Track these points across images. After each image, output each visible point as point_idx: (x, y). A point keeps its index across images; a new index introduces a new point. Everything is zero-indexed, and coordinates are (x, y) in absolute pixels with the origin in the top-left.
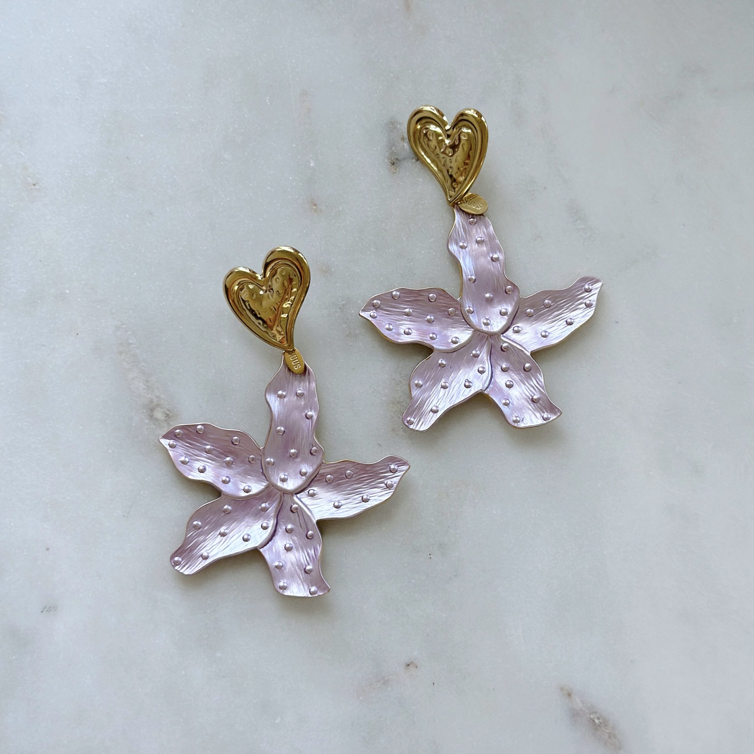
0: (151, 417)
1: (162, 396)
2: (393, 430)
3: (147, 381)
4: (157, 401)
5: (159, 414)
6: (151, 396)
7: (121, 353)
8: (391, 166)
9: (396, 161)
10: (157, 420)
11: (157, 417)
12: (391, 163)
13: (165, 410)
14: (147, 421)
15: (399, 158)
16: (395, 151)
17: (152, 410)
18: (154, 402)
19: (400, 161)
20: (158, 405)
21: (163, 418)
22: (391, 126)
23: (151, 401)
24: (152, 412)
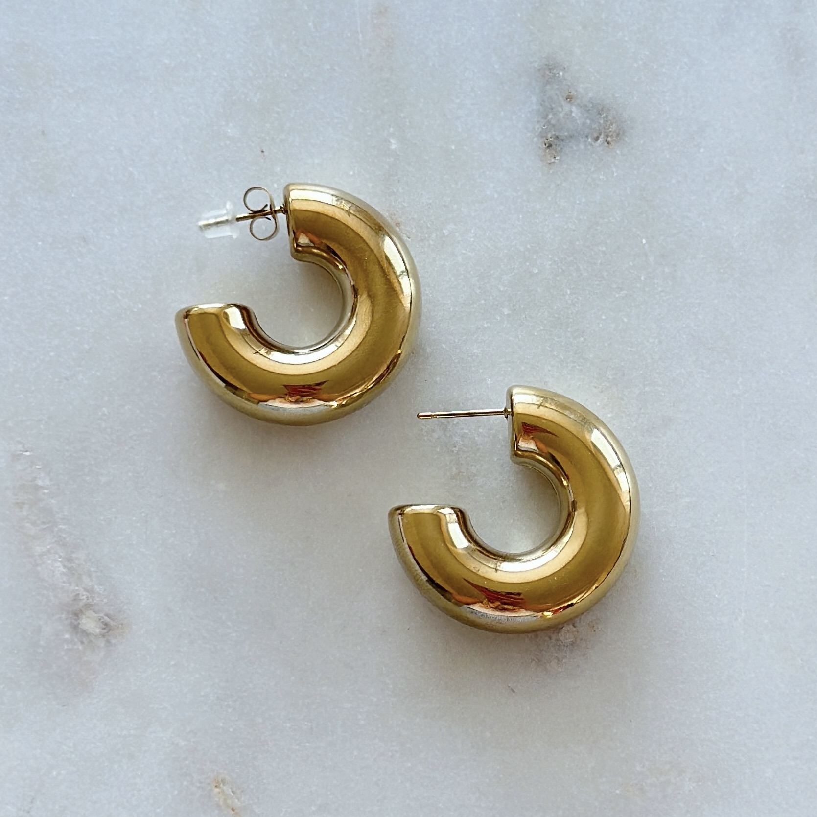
0: (76, 628)
1: (97, 589)
3: (70, 560)
4: (87, 597)
5: (89, 624)
6: (77, 588)
7: (20, 505)
8: (545, 151)
10: (86, 633)
11: (85, 627)
12: (545, 145)
13: (102, 615)
14: (67, 636)
15: (561, 134)
16: (553, 122)
17: (77, 614)
18: (81, 599)
19: (563, 140)
20: (88, 606)
21: (98, 630)
22: (547, 73)
23: (76, 598)
24: (76, 618)
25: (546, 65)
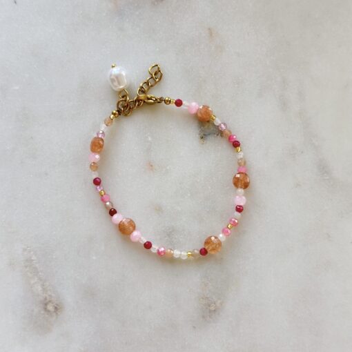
0: (45, 309)
1: (53, 295)
2: (203, 317)
3: (43, 285)
4: (49, 298)
5: (50, 307)
6: (46, 295)
7: (26, 267)
8: (201, 139)
9: (204, 136)
10: (49, 311)
11: (49, 309)
12: (201, 137)
13: (54, 304)
14: (42, 312)
17: (46, 304)
18: (47, 299)
19: (206, 135)
20: (50, 301)
21: (53, 310)
24: (46, 306)
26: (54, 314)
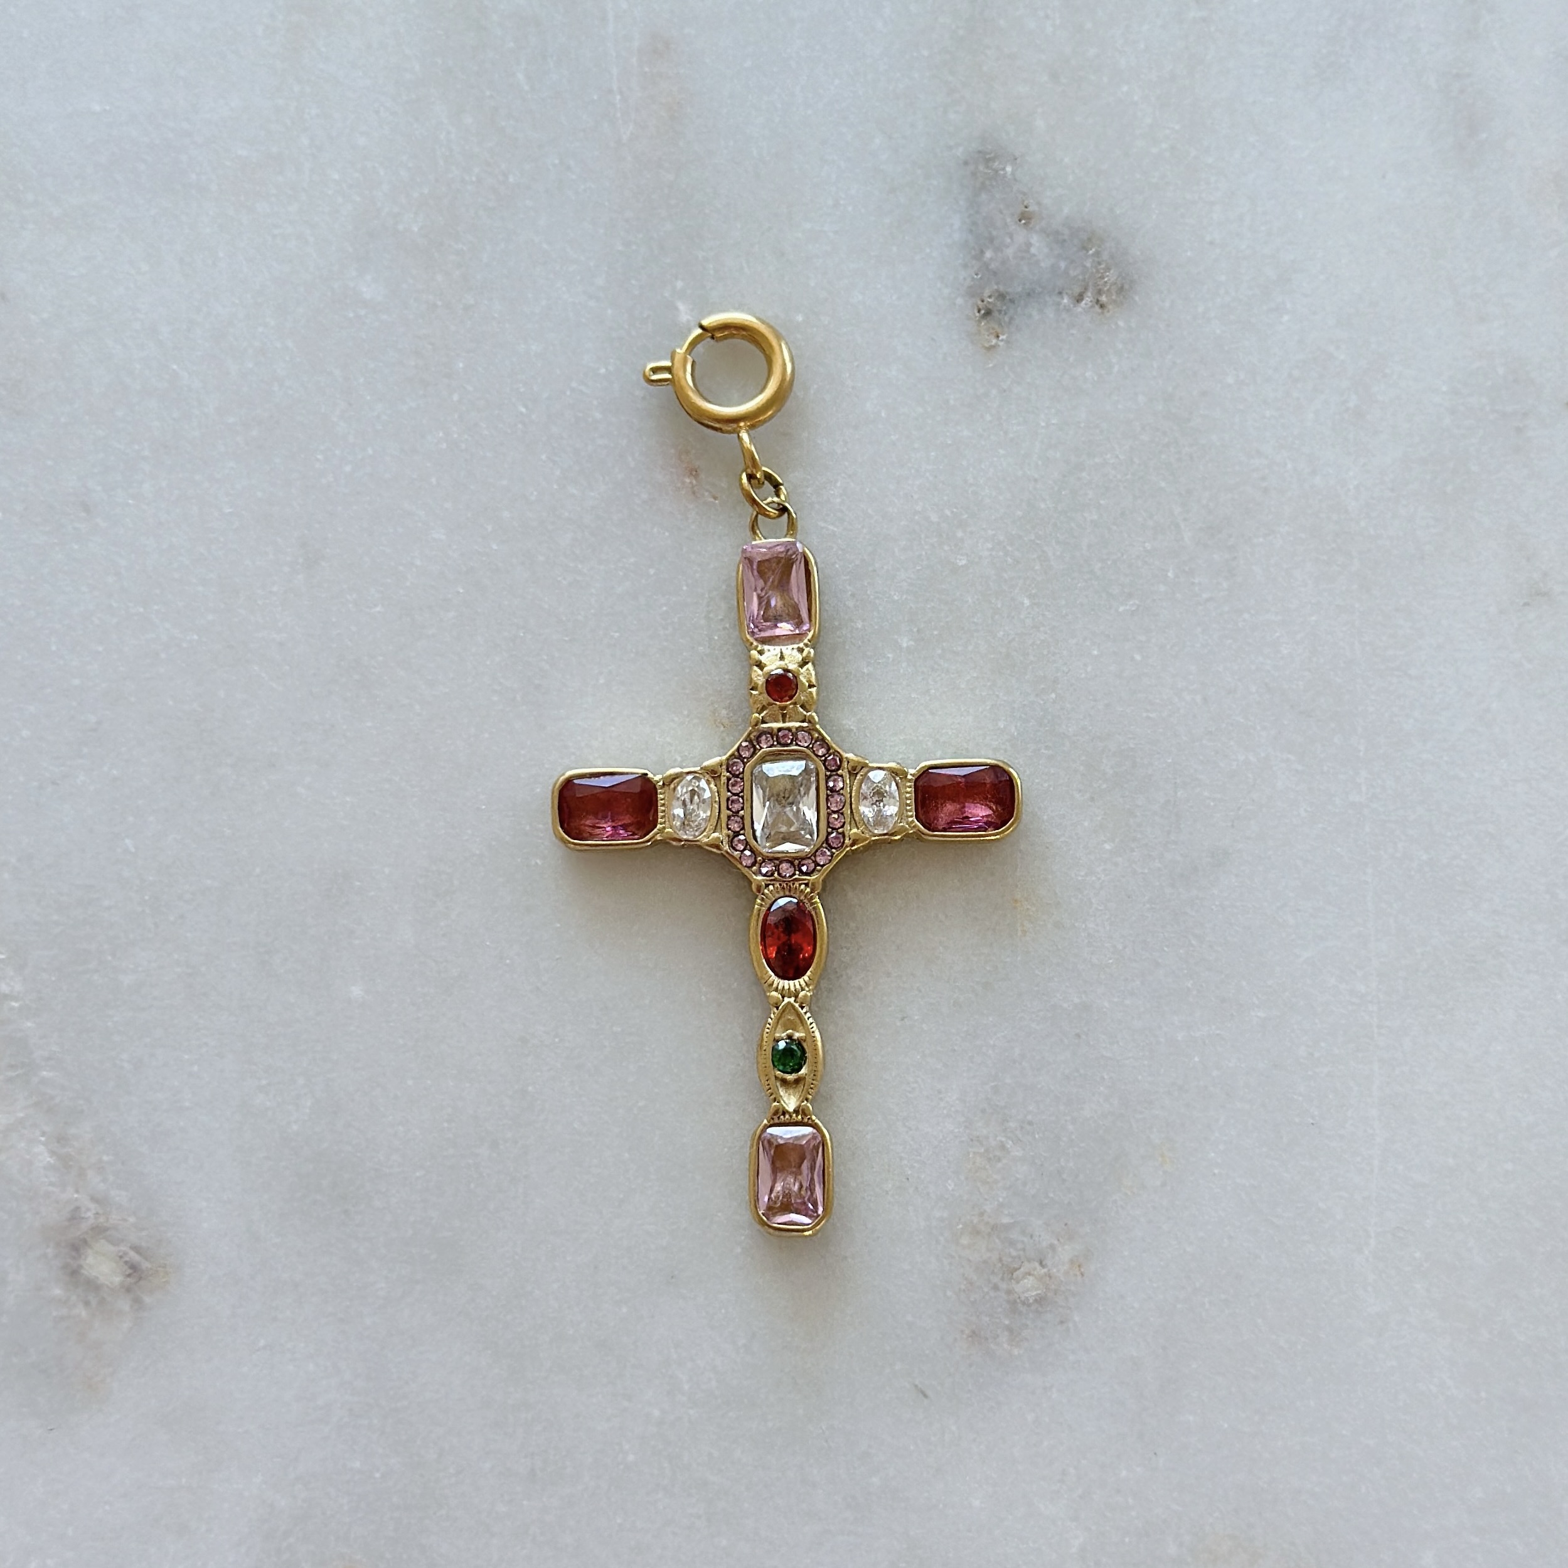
0: (73, 1274)
1: (115, 1197)
2: (975, 1335)
3: (62, 1139)
4: (97, 1215)
5: (101, 1266)
6: (76, 1196)
8: (980, 322)
9: (999, 304)
10: (93, 1286)
11: (92, 1273)
12: (979, 311)
13: (123, 1248)
14: (57, 1292)
15: (1010, 290)
16: (993, 266)
17: (77, 1248)
18: (83, 1218)
19: (1012, 301)
20: (99, 1231)
21: (117, 1279)
22: (981, 168)
24: (74, 1254)
25: (980, 152)
26: (124, 1304)
